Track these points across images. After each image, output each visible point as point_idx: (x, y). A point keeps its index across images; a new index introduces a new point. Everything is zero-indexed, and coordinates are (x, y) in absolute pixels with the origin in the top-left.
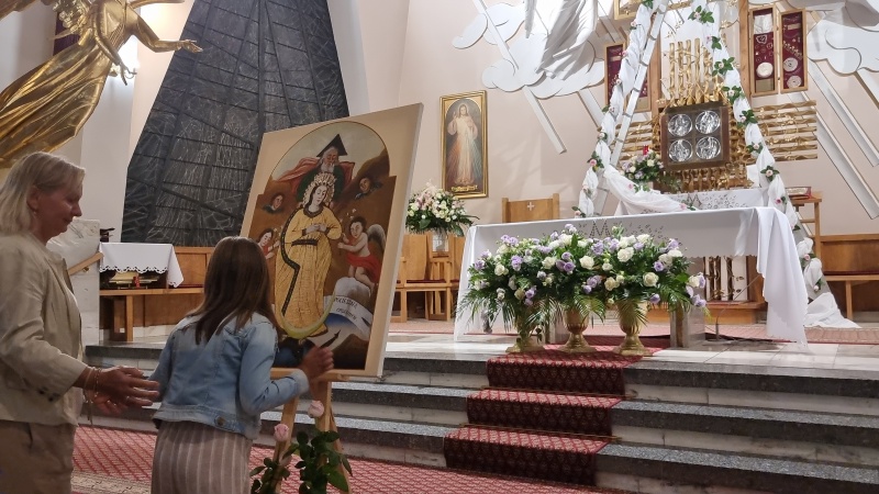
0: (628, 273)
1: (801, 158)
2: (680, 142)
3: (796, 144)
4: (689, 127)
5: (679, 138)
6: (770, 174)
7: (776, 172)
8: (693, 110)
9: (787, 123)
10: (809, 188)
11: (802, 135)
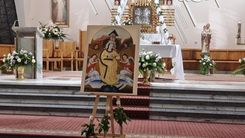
0: (148, 63)
1: (170, 25)
2: (138, 17)
3: (169, 21)
4: (141, 13)
5: (138, 16)
6: (165, 31)
7: (167, 30)
8: (143, 8)
9: (167, 15)
10: (172, 35)
11: (171, 19)
